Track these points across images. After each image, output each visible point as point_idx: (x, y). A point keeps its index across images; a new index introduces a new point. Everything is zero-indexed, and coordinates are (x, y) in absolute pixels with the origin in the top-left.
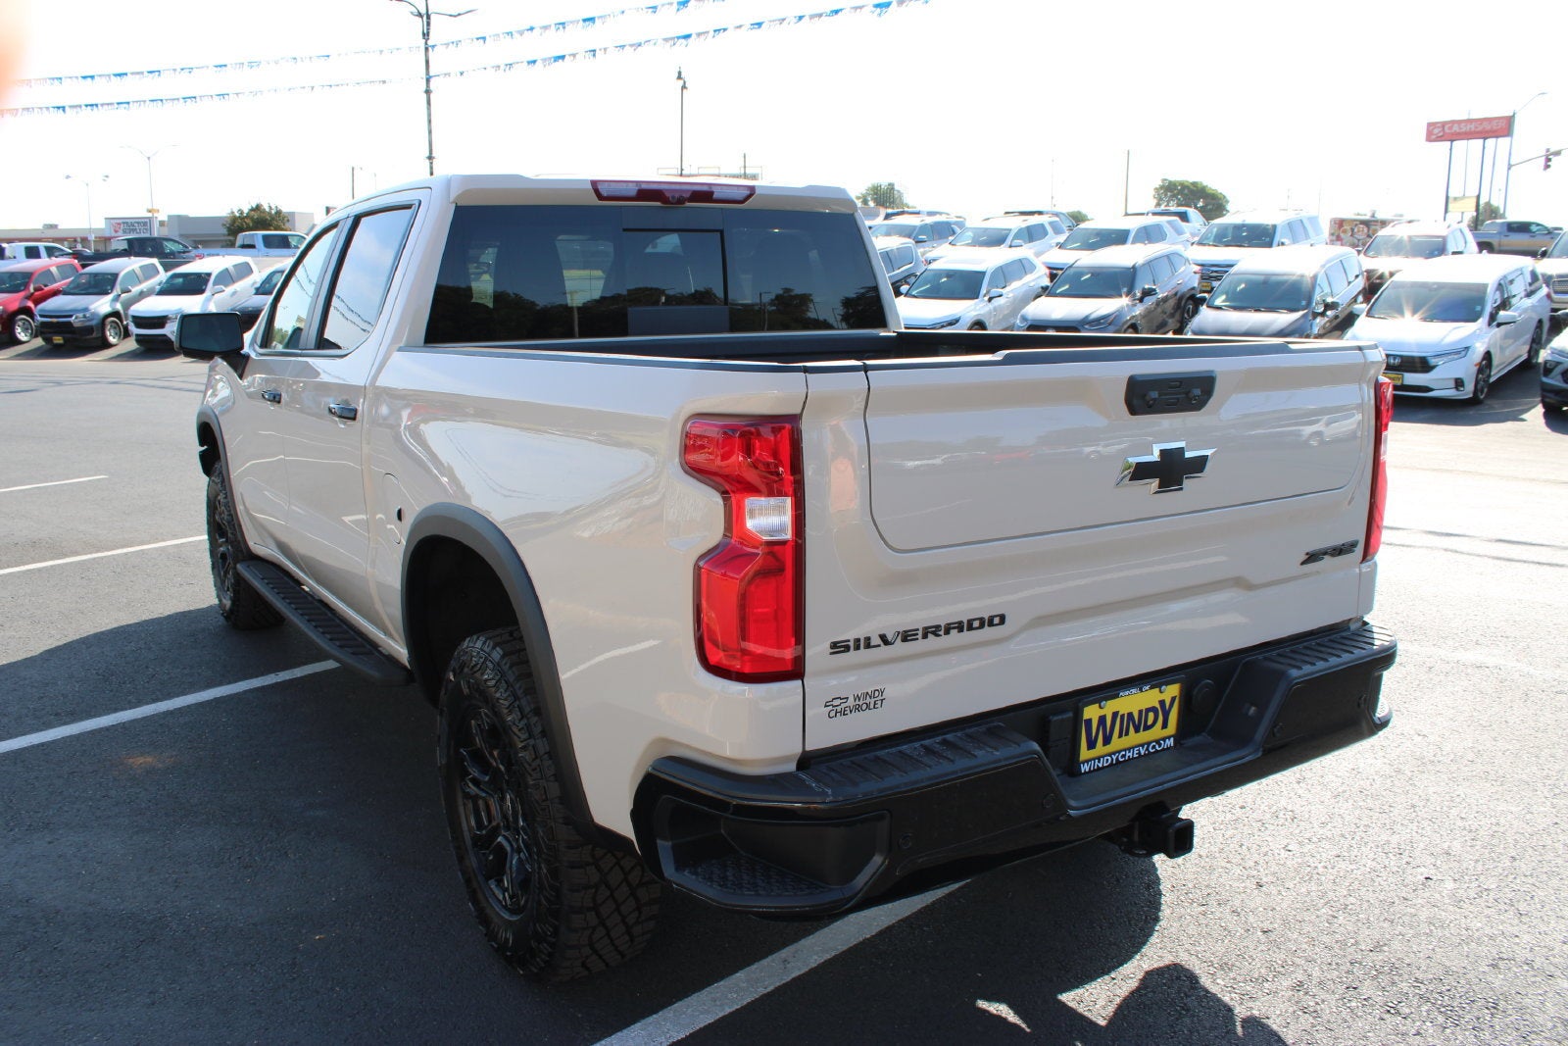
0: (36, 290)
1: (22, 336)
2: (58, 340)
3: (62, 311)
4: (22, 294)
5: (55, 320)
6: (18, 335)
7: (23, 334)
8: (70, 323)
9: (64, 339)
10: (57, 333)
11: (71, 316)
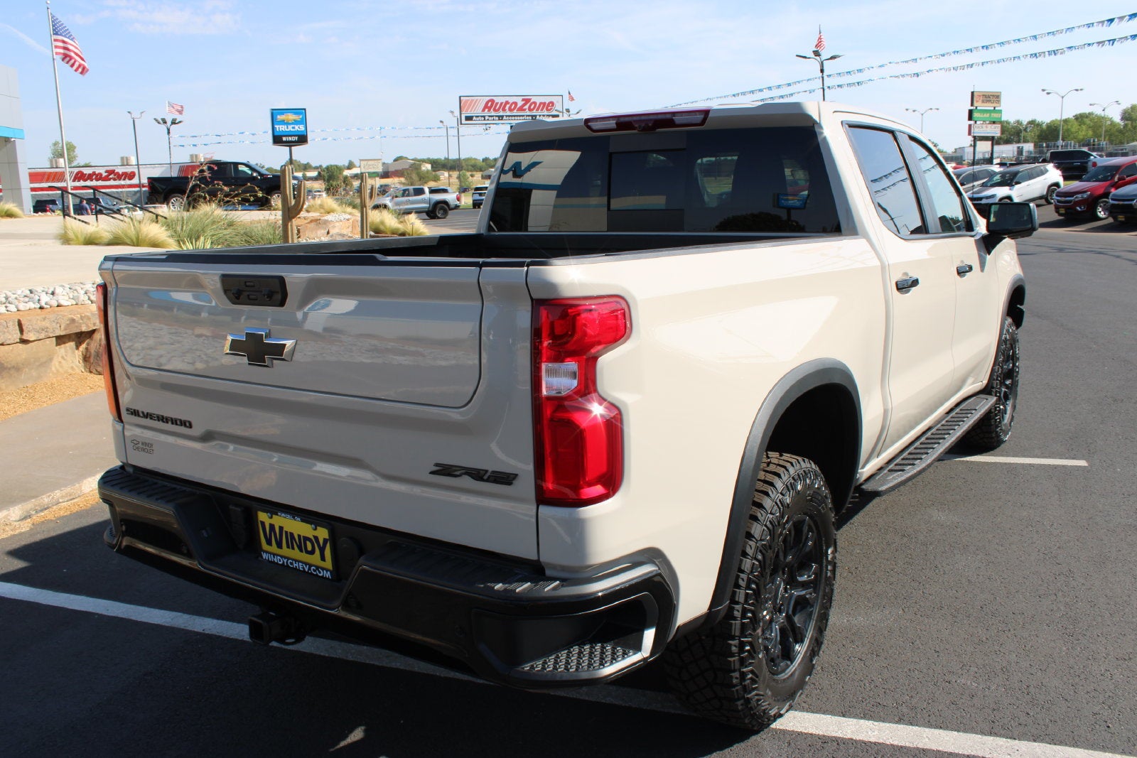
0: (1119, 179)
1: (1101, 214)
2: (1121, 218)
3: (1128, 196)
4: (1108, 183)
5: (1121, 203)
6: (1099, 214)
7: (1102, 213)
8: (1131, 205)
9: (1125, 218)
10: (1121, 213)
11: (1133, 200)
